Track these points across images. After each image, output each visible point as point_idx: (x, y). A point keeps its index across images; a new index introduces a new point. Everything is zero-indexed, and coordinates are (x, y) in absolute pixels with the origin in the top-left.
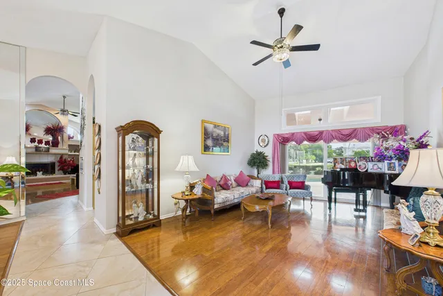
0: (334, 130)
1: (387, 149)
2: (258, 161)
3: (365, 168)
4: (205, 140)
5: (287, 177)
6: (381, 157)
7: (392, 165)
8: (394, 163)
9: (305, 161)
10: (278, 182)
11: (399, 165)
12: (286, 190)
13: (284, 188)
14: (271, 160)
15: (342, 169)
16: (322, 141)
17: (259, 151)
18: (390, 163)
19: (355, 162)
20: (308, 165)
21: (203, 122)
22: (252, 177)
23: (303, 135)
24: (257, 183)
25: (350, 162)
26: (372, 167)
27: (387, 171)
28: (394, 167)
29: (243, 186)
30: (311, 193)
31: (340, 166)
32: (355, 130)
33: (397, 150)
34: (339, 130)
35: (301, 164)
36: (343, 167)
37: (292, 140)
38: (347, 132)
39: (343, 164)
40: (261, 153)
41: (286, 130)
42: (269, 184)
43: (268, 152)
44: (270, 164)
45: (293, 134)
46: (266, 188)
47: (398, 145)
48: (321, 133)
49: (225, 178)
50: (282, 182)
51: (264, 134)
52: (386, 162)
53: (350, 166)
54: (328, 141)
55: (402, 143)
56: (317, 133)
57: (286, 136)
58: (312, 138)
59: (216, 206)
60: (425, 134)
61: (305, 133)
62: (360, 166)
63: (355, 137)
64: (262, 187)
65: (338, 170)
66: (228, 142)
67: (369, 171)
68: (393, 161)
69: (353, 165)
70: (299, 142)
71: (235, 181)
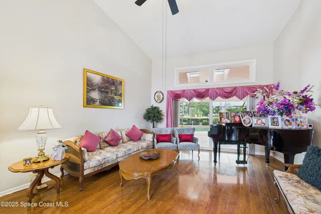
0: (219, 88)
1: (271, 103)
2: (153, 115)
3: (250, 123)
4: (87, 92)
5: (179, 131)
6: (264, 112)
7: (275, 120)
8: (277, 118)
9: (196, 115)
10: (170, 135)
11: (282, 120)
12: (176, 143)
13: (175, 142)
14: (165, 114)
15: (227, 124)
16: (208, 98)
17: (154, 106)
18: (274, 119)
19: (239, 116)
20: (198, 118)
21: (85, 71)
22: (145, 131)
23: (193, 92)
24: (149, 137)
25: (234, 116)
26: (256, 122)
27: (271, 127)
28: (277, 122)
29: (134, 141)
30: (198, 146)
31: (225, 121)
32: (235, 88)
33: (281, 104)
34: (223, 88)
35: (193, 118)
36: (228, 121)
37: (183, 97)
38: (229, 90)
39: (228, 119)
40: (156, 108)
41: (178, 87)
42: (161, 138)
43: (163, 107)
44: (165, 118)
45: (184, 91)
46: (158, 142)
47: (282, 99)
48: (208, 90)
49: (113, 133)
50: (174, 135)
51: (159, 90)
52: (270, 117)
53: (235, 120)
54: (213, 98)
55: (287, 97)
56: (204, 91)
57: (178, 93)
58: (201, 95)
59: (86, 173)
60: (306, 88)
61: (194, 90)
62: (244, 121)
63: (235, 95)
64: (153, 141)
65: (224, 125)
66: (121, 95)
67: (253, 126)
68: (276, 116)
69: (237, 119)
70: (190, 99)
71: (126, 135)
